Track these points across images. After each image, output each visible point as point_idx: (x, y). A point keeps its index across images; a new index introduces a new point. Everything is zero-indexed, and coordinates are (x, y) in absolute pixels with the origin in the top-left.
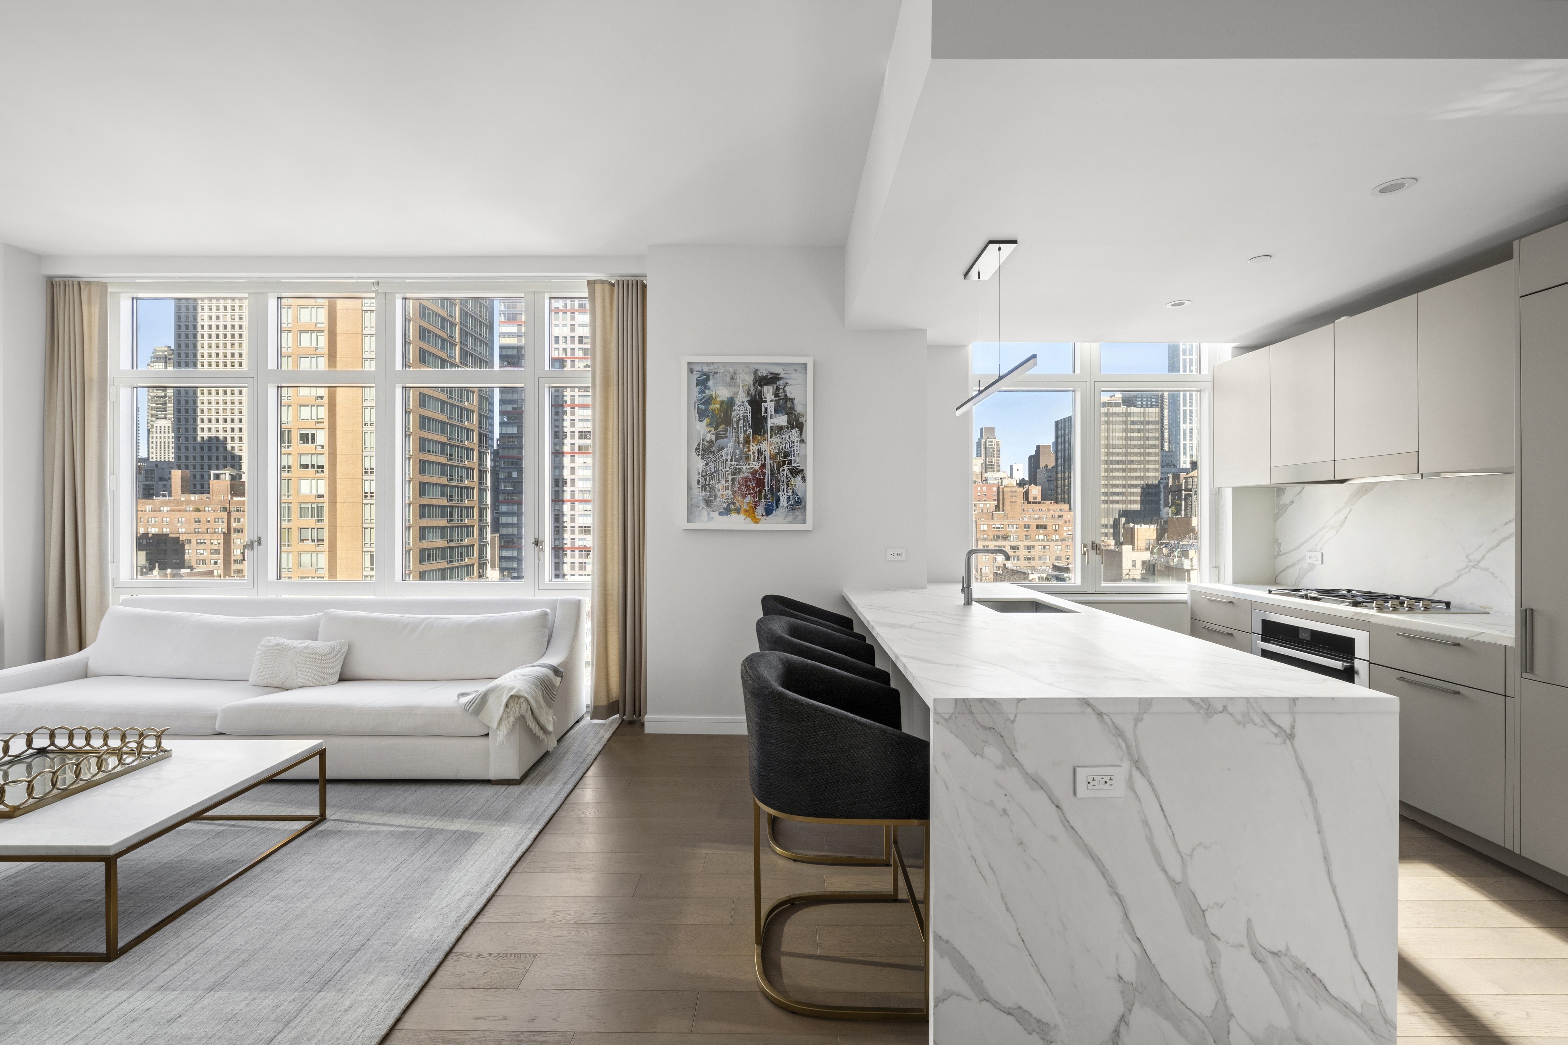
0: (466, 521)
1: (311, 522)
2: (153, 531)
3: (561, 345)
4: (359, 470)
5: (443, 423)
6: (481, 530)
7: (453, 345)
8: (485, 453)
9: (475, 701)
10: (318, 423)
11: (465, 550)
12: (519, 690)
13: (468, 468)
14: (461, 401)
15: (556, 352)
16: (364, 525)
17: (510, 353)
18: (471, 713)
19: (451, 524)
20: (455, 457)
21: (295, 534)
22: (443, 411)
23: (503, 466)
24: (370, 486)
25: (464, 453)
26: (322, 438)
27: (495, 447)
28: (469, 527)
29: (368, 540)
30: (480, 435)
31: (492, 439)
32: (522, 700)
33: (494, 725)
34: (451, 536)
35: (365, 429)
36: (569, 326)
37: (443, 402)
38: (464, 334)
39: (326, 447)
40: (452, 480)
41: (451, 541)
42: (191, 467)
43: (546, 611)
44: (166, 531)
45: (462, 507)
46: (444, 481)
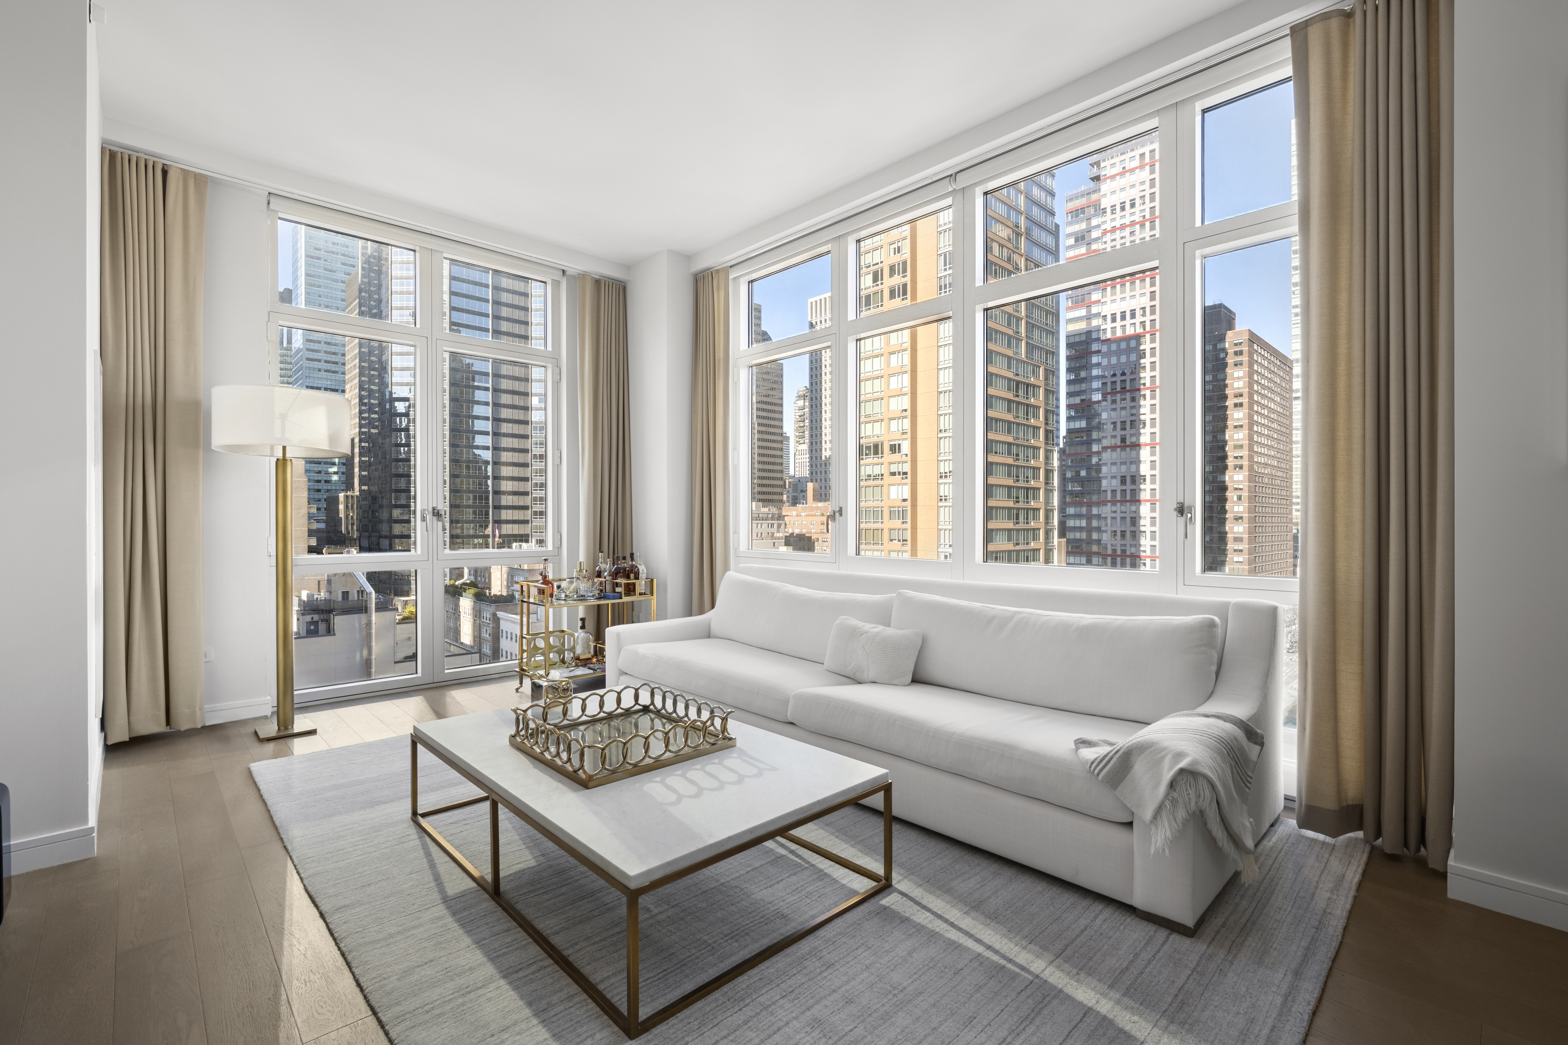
0: (1033, 524)
1: (897, 523)
2: (797, 531)
3: (1139, 319)
4: (935, 475)
5: (1009, 423)
6: (1048, 533)
7: (1019, 340)
8: (1052, 451)
9: (1109, 762)
10: (903, 433)
11: (1030, 554)
12: (1195, 762)
13: (1034, 468)
14: (1027, 398)
15: (1132, 329)
16: (940, 527)
17: (1077, 339)
18: (1102, 781)
19: (1017, 527)
20: (1021, 456)
21: (886, 533)
22: (1009, 411)
23: (1070, 464)
24: (945, 490)
25: (1030, 451)
26: (906, 447)
27: (1061, 446)
28: (1035, 530)
29: (942, 542)
30: (1047, 432)
31: (1058, 437)
32: (1202, 782)
33: (1148, 814)
34: (1017, 539)
35: (940, 435)
36: (1148, 295)
37: (1010, 401)
38: (1030, 327)
39: (909, 455)
40: (1018, 481)
41: (1018, 544)
42: (819, 481)
43: (1212, 621)
44: (804, 531)
45: (1028, 509)
46: (1010, 482)
